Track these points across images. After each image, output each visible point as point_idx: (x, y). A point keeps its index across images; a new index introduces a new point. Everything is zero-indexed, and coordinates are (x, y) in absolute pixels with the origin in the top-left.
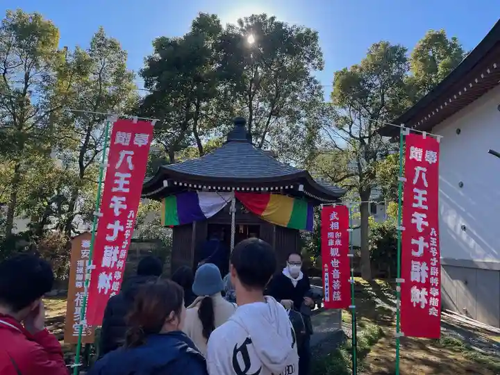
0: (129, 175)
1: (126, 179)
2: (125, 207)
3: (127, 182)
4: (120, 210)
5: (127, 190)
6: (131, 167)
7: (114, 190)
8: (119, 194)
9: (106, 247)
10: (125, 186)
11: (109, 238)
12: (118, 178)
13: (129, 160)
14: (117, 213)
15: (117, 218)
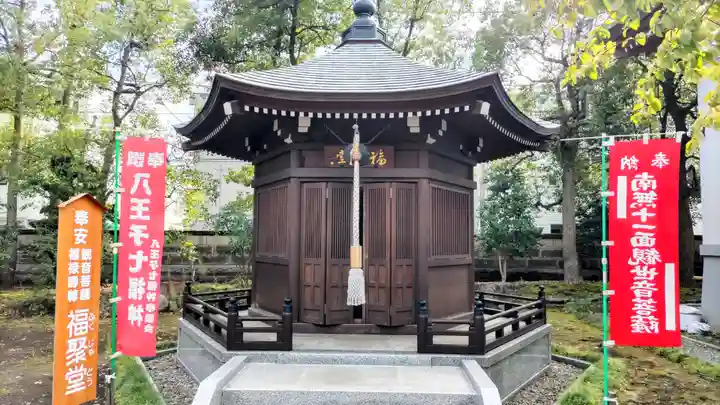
0: (147, 201)
1: (144, 205)
2: (146, 236)
3: (147, 209)
4: (142, 239)
5: (147, 218)
6: (149, 192)
7: (132, 217)
8: (139, 222)
9: (131, 280)
10: (144, 213)
11: (132, 270)
12: (135, 205)
13: (146, 184)
14: (138, 242)
15: (139, 248)
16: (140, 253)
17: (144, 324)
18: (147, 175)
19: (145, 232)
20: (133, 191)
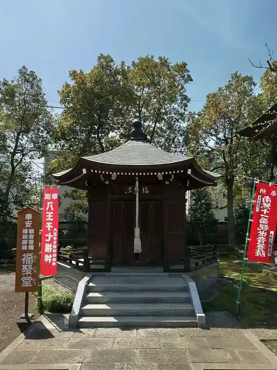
0: (52, 213)
1: (51, 215)
2: (52, 227)
3: (52, 216)
4: (50, 228)
5: (52, 219)
6: (52, 209)
7: (47, 220)
8: (49, 221)
9: (46, 244)
10: (51, 218)
11: (46, 240)
12: (48, 214)
13: (51, 206)
14: (49, 230)
15: (49, 232)
16: (50, 233)
17: (52, 262)
18: (52, 203)
19: (51, 225)
20: (47, 209)
